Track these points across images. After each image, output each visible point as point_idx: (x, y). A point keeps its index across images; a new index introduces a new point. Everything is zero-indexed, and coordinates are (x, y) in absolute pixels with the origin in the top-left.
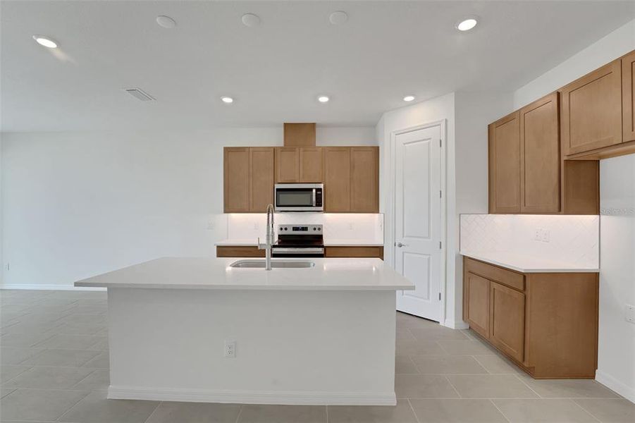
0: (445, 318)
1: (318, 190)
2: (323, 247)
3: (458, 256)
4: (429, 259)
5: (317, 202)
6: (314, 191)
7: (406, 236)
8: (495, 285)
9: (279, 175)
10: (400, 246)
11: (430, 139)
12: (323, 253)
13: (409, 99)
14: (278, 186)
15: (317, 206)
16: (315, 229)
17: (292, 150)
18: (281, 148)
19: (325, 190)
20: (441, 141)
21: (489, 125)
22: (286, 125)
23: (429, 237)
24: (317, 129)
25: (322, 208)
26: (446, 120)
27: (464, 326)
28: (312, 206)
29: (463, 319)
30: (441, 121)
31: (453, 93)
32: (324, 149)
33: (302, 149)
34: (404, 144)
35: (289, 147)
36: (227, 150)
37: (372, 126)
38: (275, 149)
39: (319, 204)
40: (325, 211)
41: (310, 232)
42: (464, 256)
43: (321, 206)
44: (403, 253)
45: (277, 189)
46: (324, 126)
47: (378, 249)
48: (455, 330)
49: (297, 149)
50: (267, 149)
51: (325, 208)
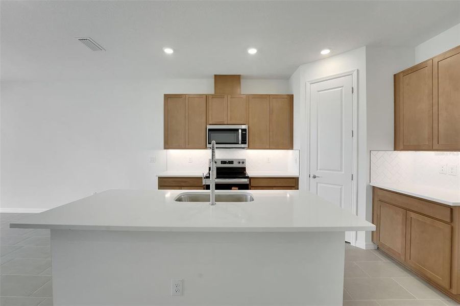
0: (356, 240)
1: (244, 130)
2: (248, 177)
3: (368, 186)
4: (341, 189)
5: (242, 140)
6: (240, 131)
7: (320, 169)
8: (413, 215)
9: (210, 117)
10: (315, 177)
11: (342, 86)
12: (248, 183)
13: (325, 52)
14: (209, 127)
15: (242, 143)
16: (240, 163)
17: (222, 97)
18: (212, 95)
19: (249, 130)
20: (353, 88)
21: (395, 75)
22: (216, 76)
23: (341, 170)
24: (242, 80)
25: (246, 146)
26: (358, 70)
27: (372, 247)
28: (238, 144)
29: (372, 240)
30: (354, 71)
31: (365, 47)
32: (248, 96)
33: (229, 97)
34: (318, 91)
35: (218, 95)
36: (167, 97)
37: (286, 78)
38: (207, 96)
39: (244, 142)
40: (249, 148)
41: (235, 165)
42: (373, 187)
43: (246, 143)
44: (317, 183)
45: (209, 129)
46: (247, 77)
47: (294, 180)
48: (366, 250)
49: (226, 97)
50: (200, 96)
51: (248, 146)
